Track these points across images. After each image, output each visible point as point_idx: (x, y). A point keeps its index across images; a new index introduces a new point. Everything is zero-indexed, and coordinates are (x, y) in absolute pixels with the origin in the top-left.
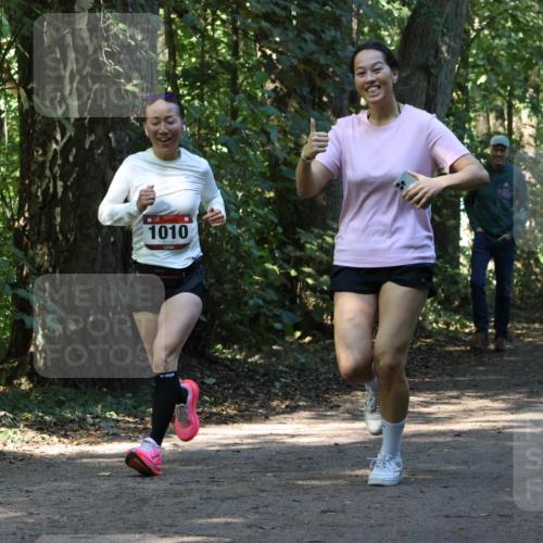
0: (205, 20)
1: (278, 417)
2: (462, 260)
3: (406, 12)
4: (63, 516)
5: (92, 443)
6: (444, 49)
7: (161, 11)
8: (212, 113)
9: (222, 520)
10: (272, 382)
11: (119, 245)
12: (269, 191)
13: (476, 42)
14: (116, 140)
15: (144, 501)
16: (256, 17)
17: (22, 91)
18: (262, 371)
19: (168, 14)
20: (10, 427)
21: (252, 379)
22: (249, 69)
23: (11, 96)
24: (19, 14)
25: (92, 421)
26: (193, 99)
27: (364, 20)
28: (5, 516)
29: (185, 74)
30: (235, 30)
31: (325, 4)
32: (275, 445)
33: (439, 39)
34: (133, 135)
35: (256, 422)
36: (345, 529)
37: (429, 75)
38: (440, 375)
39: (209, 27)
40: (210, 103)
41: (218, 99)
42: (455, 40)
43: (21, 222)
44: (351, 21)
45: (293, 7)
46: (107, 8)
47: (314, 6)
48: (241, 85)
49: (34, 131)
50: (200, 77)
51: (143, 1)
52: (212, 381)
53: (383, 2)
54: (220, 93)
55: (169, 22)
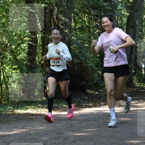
0: (82, 16)
1: (102, 106)
2: (143, 70)
3: (128, 14)
4: (54, 128)
5: (60, 112)
6: (137, 22)
7: (72, 14)
8: (85, 37)
9: (91, 130)
10: (101, 98)
12: (98, 55)
13: (144, 21)
15: (73, 125)
16: (94, 15)
17: (42, 33)
18: (98, 96)
19: (74, 15)
20: (42, 108)
21: (96, 98)
22: (93, 27)
23: (39, 34)
25: (60, 107)
26: (80, 34)
27: (118, 16)
28: (42, 128)
29: (78, 28)
30: (89, 19)
31: (109, 12)
33: (136, 20)
34: (67, 42)
35: (97, 107)
36: (119, 132)
37: (134, 28)
38: (139, 97)
39: (83, 18)
40: (84, 35)
41: (86, 34)
42: (139, 21)
43: (43, 62)
44: (116, 16)
45: (102, 13)
46: (60, 14)
47: (107, 13)
48: (91, 31)
49: (45, 42)
50: (82, 29)
51: (68, 12)
52: (87, 98)
53: (123, 12)
54: (86, 33)
55: (74, 17)
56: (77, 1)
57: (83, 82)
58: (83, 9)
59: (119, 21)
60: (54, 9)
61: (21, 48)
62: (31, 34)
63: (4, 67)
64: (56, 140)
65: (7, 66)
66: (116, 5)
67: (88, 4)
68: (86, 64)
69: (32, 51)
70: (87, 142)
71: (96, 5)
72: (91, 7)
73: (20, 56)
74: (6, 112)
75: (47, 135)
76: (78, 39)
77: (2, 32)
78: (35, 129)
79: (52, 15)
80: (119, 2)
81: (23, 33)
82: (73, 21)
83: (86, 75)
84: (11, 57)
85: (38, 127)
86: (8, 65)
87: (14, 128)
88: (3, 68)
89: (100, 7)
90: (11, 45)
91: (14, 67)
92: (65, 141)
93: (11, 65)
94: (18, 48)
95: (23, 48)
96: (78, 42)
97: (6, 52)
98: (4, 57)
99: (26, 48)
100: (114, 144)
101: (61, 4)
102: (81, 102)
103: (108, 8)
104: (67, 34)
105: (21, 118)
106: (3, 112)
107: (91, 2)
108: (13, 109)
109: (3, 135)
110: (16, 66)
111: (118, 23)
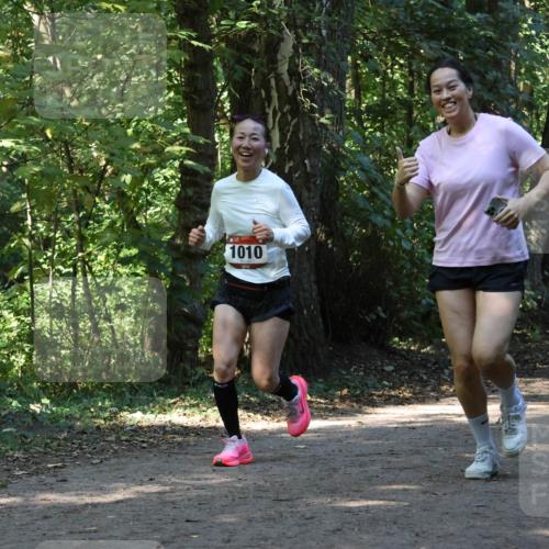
0: (386, 64)
1: (447, 399)
4: (266, 482)
7: (349, 58)
8: (391, 142)
9: (401, 487)
10: (442, 370)
11: (313, 254)
14: (311, 166)
15: (335, 470)
16: (429, 61)
18: (433, 360)
19: (354, 60)
21: (425, 367)
22: (423, 105)
23: (224, 130)
24: (232, 62)
26: (375, 130)
27: (521, 62)
28: (218, 481)
29: (369, 109)
30: (411, 73)
31: (488, 50)
32: (445, 423)
34: (325, 161)
35: (428, 403)
36: (506, 496)
39: (389, 71)
40: (390, 134)
41: (397, 131)
44: (510, 63)
45: (460, 53)
46: (304, 56)
47: (478, 52)
48: (416, 118)
50: (381, 113)
51: (334, 50)
52: (390, 368)
53: (538, 47)
54: (397, 126)
55: (356, 66)
56: (368, 10)
57: (379, 308)
58: (389, 36)
59: (522, 83)
60: (282, 40)
61: (155, 184)
62: (193, 132)
63: (90, 254)
64: (272, 527)
65: (101, 250)
66: (512, 21)
67: (408, 21)
68: (393, 240)
69: (195, 193)
70: (388, 534)
71: (437, 24)
72: (421, 31)
73: (149, 212)
74: (87, 420)
75: (238, 505)
76: (365, 149)
77: (87, 124)
78: (193, 486)
79: (273, 61)
80: (524, 10)
81: (164, 129)
82: (348, 81)
83: (391, 283)
84: (115, 216)
85: (207, 476)
86: (105, 245)
87: (116, 479)
88: (83, 257)
89: (454, 30)
90: (116, 174)
91: (125, 252)
92: (304, 528)
93: (115, 246)
94: (143, 182)
95: (161, 181)
96: (366, 159)
97: (97, 200)
98: (89, 216)
99: (173, 182)
100: (487, 541)
101: (308, 20)
102: (369, 382)
103: (482, 33)
104: (327, 130)
105: (143, 442)
106: (79, 419)
107: (420, 13)
108: (115, 409)
109: (76, 506)
110: (134, 251)
111: (518, 89)
